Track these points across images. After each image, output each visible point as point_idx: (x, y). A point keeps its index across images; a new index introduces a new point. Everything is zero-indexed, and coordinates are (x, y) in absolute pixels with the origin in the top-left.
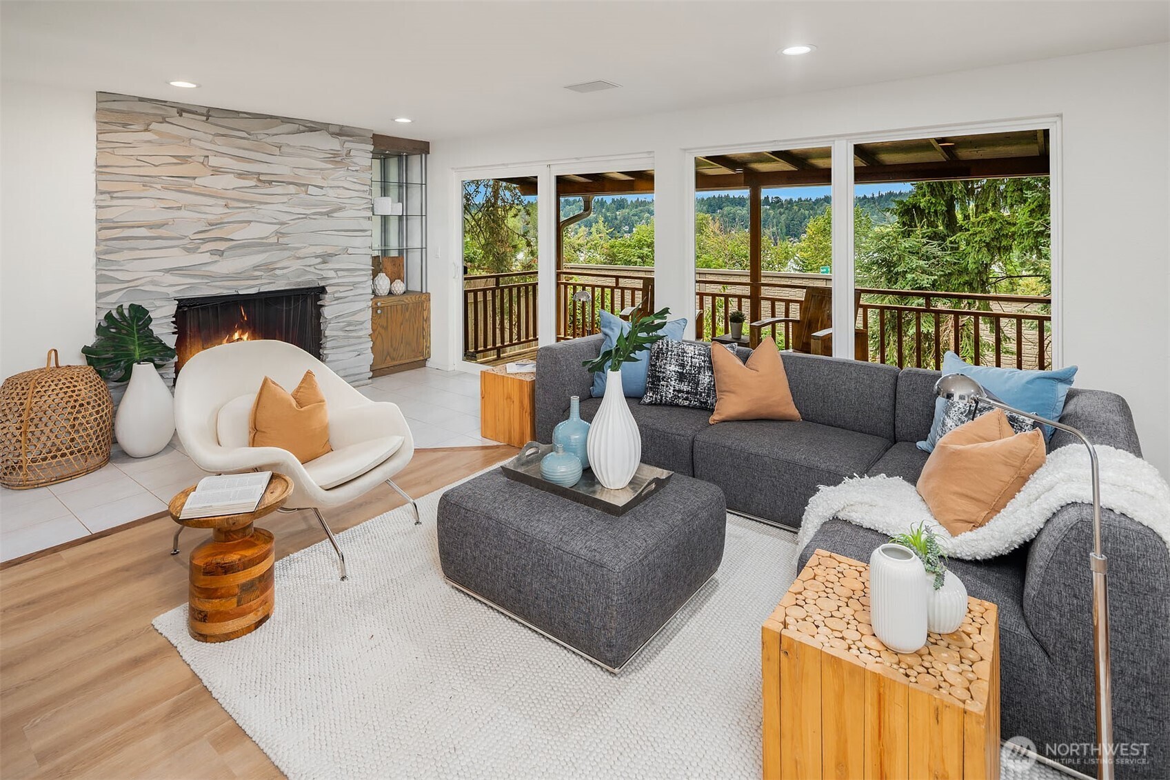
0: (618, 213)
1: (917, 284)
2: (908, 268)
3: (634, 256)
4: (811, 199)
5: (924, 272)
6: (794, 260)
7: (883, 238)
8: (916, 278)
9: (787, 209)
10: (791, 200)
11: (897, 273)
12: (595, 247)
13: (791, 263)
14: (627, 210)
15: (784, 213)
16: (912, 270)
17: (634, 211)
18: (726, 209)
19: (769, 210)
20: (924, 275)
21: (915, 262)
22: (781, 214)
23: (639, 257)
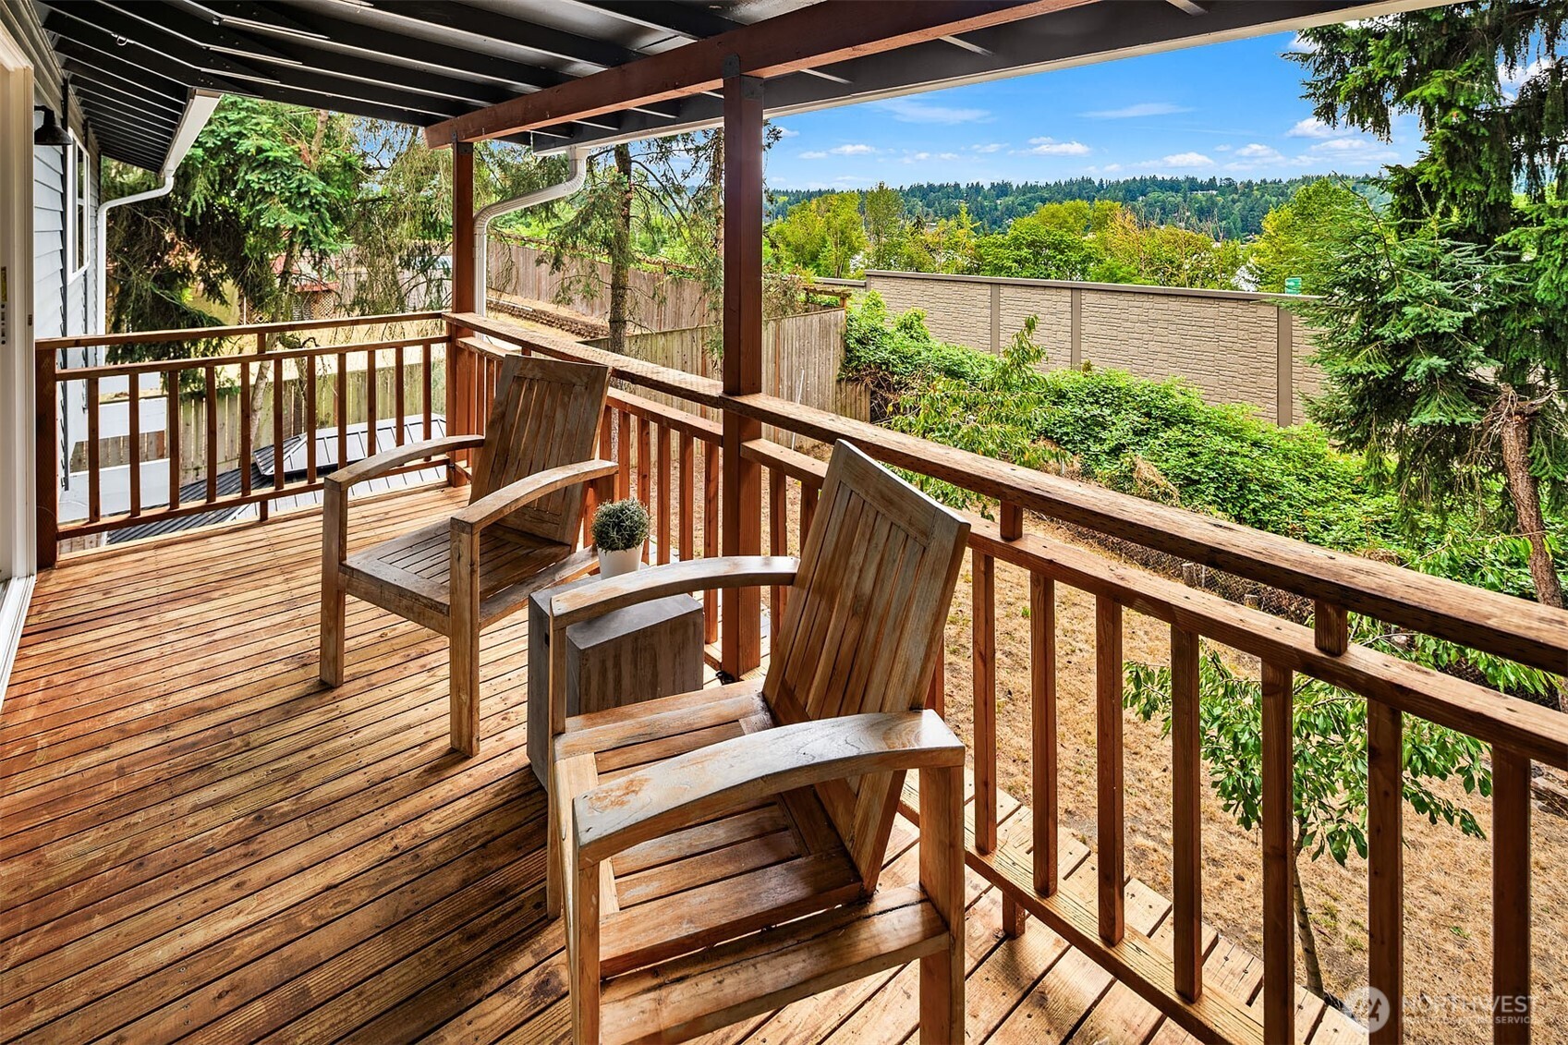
0: (999, 202)
1: (1428, 325)
2: (1410, 296)
3: (1008, 258)
4: (1280, 181)
5: (1444, 303)
6: (1248, 268)
7: (1355, 238)
8: (1425, 315)
9: (1243, 194)
10: (1250, 182)
11: (1386, 305)
12: (955, 246)
13: (1242, 272)
14: (1011, 198)
15: (1238, 200)
16: (1418, 299)
17: (1021, 199)
18: (1151, 195)
19: (1217, 196)
20: (1442, 311)
21: (1425, 284)
22: (1234, 202)
23: (1016, 261)
